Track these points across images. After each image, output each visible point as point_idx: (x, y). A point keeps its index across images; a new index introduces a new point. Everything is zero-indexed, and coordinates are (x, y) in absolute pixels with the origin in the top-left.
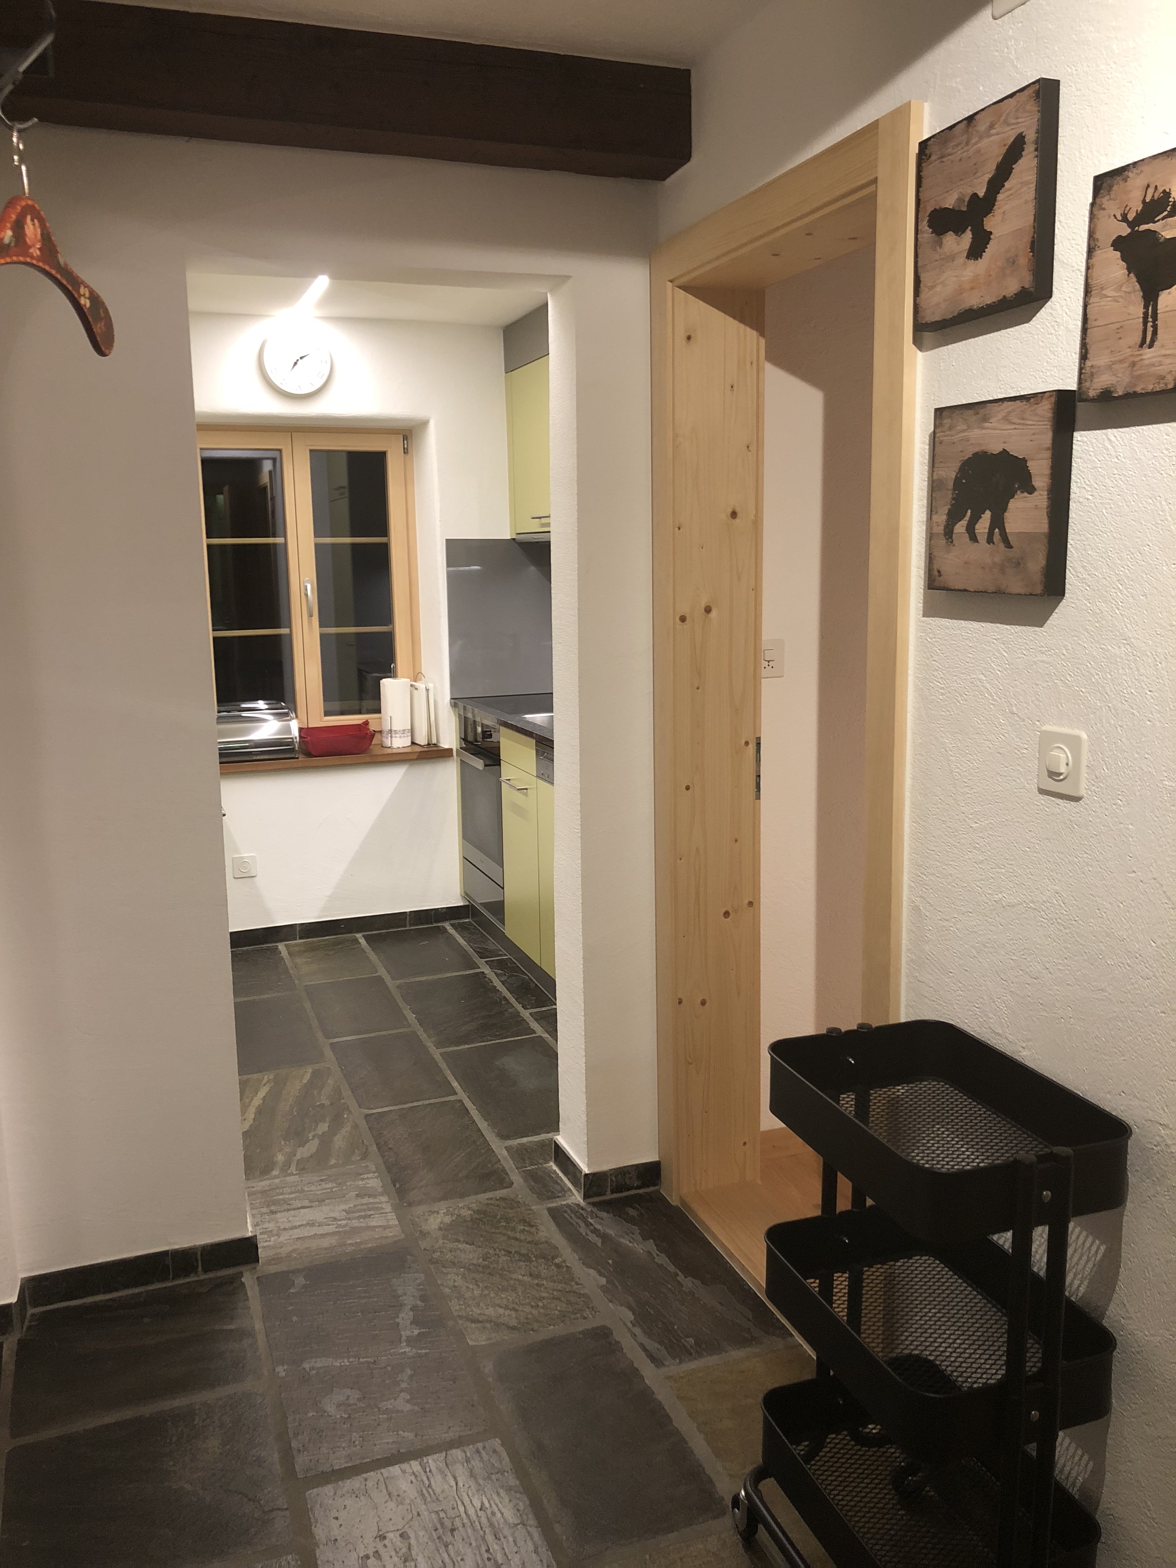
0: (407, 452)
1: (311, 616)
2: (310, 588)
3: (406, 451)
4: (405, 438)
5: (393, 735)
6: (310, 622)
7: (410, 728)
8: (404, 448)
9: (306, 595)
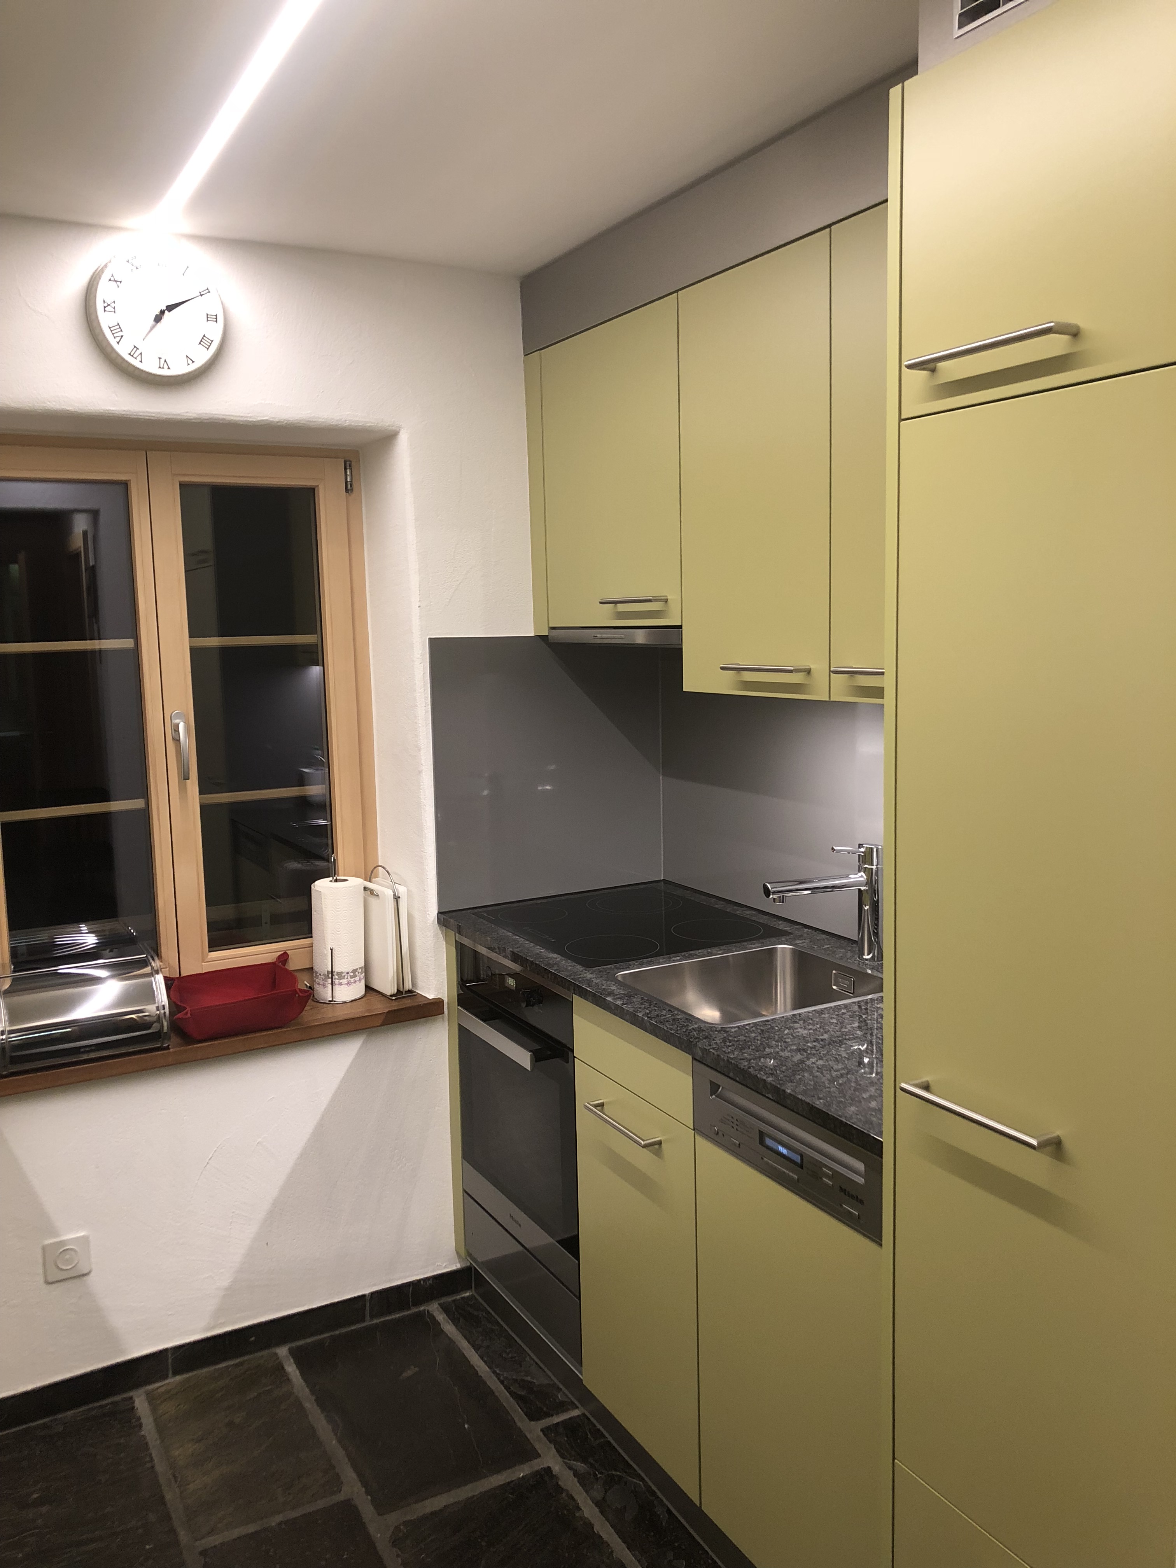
0: (352, 490)
1: (186, 777)
2: (185, 730)
3: (349, 488)
4: (348, 465)
5: (336, 981)
6: (183, 789)
7: (363, 964)
8: (346, 483)
9: (177, 740)
